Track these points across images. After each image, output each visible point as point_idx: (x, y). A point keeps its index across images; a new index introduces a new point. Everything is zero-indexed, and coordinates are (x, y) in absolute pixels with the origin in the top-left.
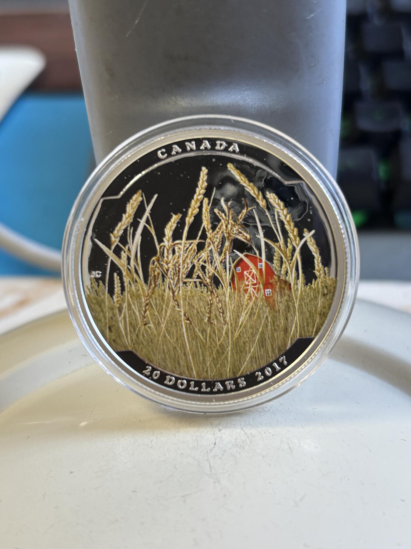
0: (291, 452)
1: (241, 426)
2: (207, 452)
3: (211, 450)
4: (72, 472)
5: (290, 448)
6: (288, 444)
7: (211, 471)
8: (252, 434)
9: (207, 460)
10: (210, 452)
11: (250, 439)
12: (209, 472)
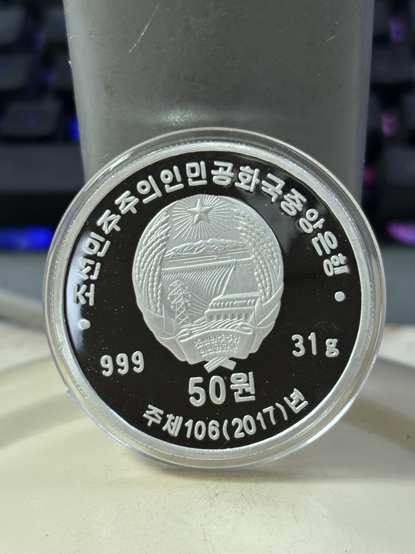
0: (296, 520)
1: (241, 492)
2: (202, 517)
3: (206, 515)
4: (48, 535)
5: (295, 516)
6: (293, 511)
7: (205, 537)
8: (253, 500)
9: (201, 526)
10: (205, 518)
11: (251, 506)
12: (203, 539)
